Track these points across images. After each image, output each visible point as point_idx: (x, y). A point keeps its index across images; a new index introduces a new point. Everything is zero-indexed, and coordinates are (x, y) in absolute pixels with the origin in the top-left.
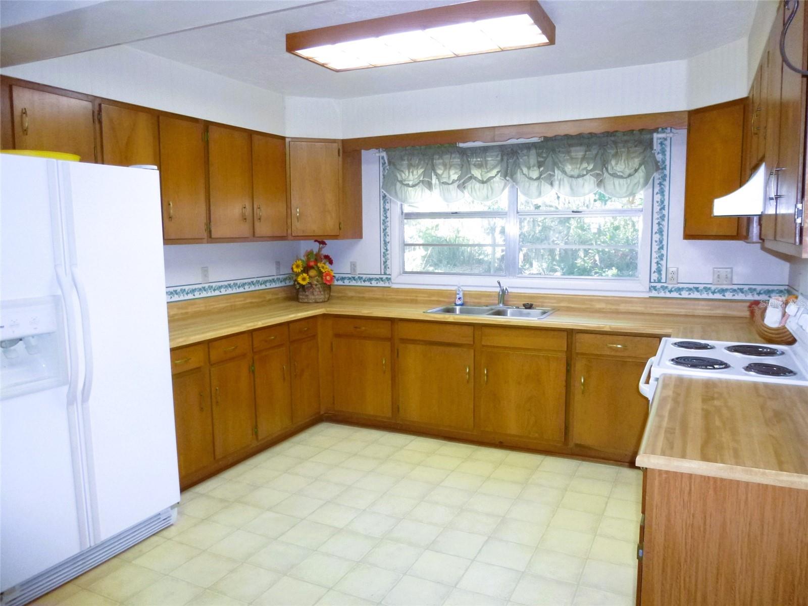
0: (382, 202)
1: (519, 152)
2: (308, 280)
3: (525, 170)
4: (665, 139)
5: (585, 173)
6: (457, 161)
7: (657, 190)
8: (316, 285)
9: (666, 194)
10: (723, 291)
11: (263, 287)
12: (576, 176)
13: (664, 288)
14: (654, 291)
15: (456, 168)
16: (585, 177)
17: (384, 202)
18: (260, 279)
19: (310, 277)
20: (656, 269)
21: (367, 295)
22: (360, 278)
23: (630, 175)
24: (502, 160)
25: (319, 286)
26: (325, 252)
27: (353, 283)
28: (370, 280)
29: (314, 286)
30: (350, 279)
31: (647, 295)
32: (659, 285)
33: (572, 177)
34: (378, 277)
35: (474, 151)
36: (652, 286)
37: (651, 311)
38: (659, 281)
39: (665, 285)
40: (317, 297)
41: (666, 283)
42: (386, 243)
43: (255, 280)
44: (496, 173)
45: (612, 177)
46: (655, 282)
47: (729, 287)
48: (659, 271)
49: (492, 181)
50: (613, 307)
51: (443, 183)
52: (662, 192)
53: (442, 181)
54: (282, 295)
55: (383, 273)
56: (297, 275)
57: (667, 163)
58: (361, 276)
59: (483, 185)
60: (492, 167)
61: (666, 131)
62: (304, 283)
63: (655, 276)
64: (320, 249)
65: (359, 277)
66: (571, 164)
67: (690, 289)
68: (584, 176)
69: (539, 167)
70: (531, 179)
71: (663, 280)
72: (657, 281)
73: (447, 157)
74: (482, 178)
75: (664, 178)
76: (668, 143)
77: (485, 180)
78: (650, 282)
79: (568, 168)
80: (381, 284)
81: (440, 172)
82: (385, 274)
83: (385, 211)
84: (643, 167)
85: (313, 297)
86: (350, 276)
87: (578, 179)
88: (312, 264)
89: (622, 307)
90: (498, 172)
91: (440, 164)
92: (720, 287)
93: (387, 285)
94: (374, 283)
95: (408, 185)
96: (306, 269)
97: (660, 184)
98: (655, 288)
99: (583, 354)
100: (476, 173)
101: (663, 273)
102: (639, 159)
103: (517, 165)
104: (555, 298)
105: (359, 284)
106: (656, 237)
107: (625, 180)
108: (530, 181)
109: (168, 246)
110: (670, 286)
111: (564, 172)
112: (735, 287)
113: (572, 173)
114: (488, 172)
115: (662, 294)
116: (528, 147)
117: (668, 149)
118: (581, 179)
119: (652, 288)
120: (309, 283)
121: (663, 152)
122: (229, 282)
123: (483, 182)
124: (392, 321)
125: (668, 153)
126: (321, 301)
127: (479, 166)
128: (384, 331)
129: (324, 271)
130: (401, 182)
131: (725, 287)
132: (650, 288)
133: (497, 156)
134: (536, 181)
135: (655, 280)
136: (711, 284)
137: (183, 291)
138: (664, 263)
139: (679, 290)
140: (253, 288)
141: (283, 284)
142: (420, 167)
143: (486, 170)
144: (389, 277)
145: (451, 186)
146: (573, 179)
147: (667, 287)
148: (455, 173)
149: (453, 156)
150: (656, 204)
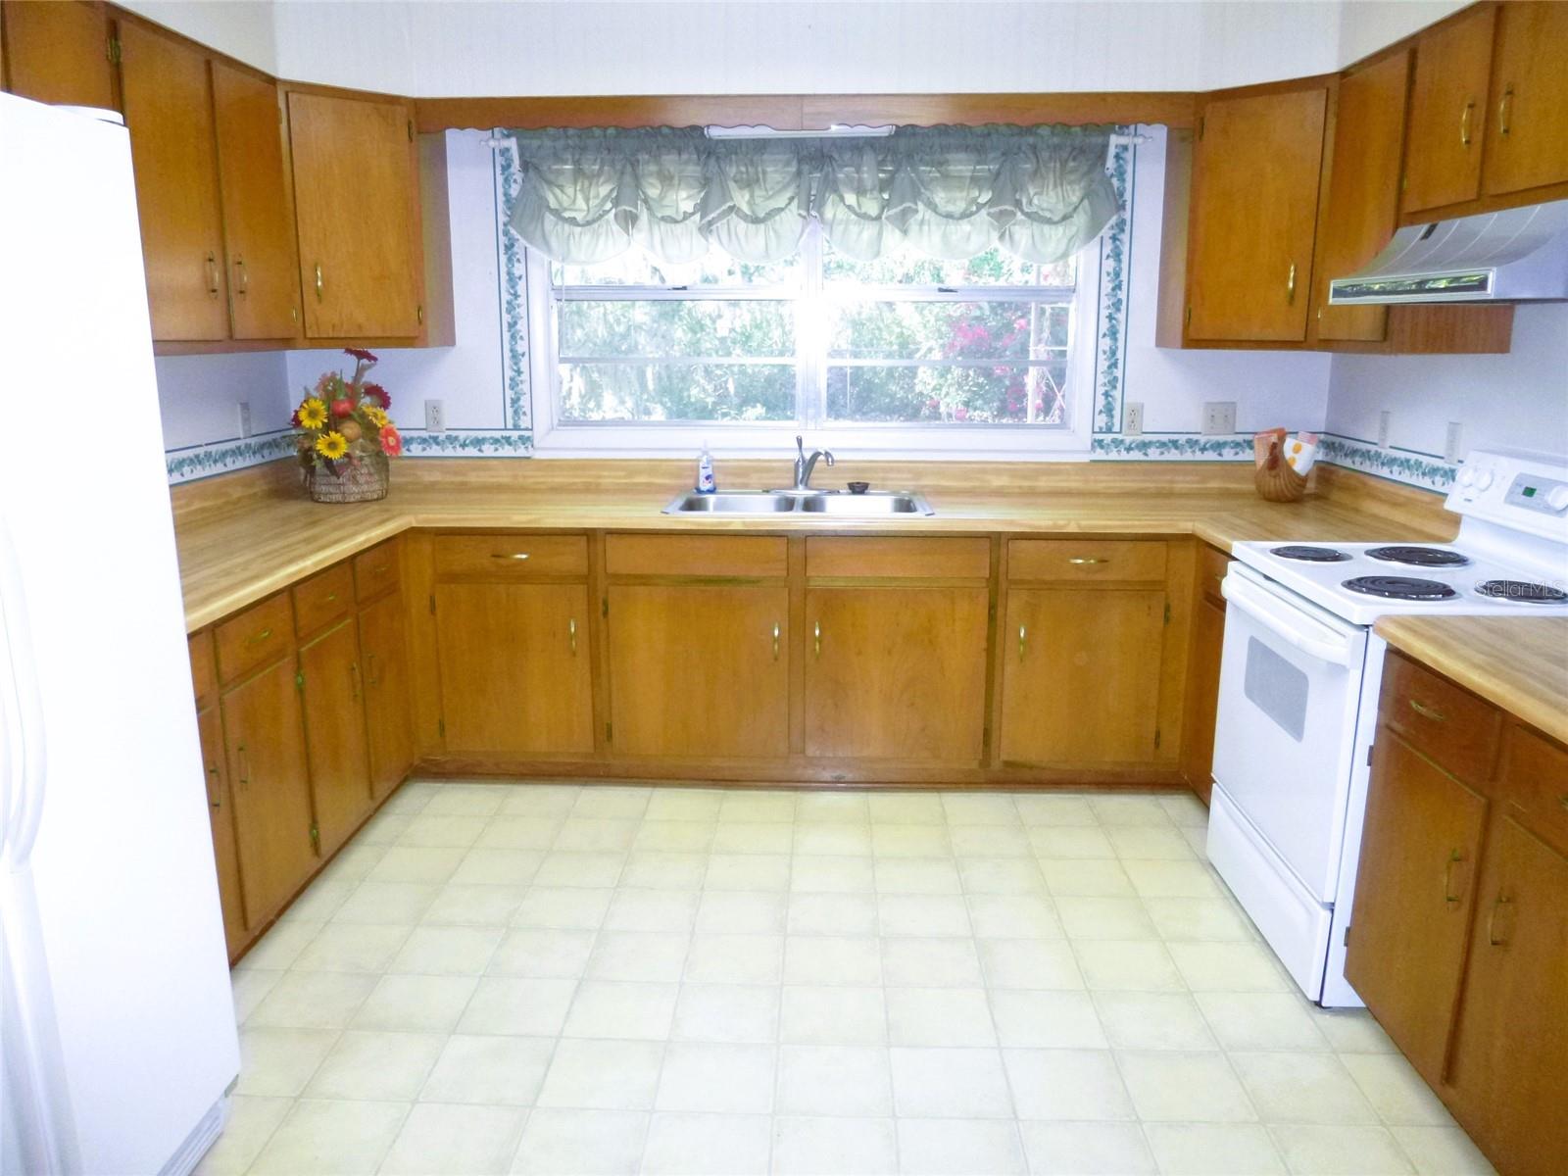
0: (503, 259)
1: (836, 156)
2: (344, 448)
3: (851, 198)
4: (1125, 148)
5: (974, 208)
6: (693, 170)
7: (1107, 249)
8: (361, 459)
9: (1125, 258)
10: (1218, 446)
11: (219, 468)
12: (957, 215)
13: (1117, 443)
14: (1098, 450)
15: (690, 187)
16: (973, 218)
17: (510, 260)
18: (213, 449)
19: (349, 441)
20: (1104, 407)
21: (473, 478)
22: (452, 440)
23: (1065, 218)
24: (799, 173)
25: (367, 461)
26: (371, 377)
27: (434, 451)
28: (478, 442)
29: (355, 462)
30: (424, 441)
31: (1086, 458)
32: (1108, 438)
33: (949, 216)
34: (497, 435)
35: (733, 148)
36: (1095, 441)
37: (1092, 486)
38: (1109, 430)
39: (1120, 437)
40: (365, 488)
41: (1120, 432)
42: (515, 357)
43: (201, 451)
44: (787, 201)
45: (1030, 221)
46: (1101, 432)
47: (1230, 438)
48: (1109, 410)
49: (777, 218)
50: (1026, 483)
51: (663, 219)
52: (1117, 255)
53: (659, 215)
54: (261, 487)
55: (510, 425)
56: (310, 435)
57: (1128, 196)
58: (454, 434)
59: (754, 226)
60: (777, 187)
61: (1126, 131)
62: (335, 455)
63: (1102, 420)
64: (360, 371)
65: (448, 438)
66: (946, 188)
67: (1163, 445)
68: (972, 214)
69: (881, 191)
70: (864, 216)
71: (1116, 428)
72: (1104, 430)
73: (670, 160)
74: (753, 212)
75: (1121, 226)
76: (1129, 155)
77: (762, 215)
78: (1094, 432)
79: (940, 197)
80: (507, 451)
81: (653, 192)
82: (516, 428)
83: (512, 280)
84: (1086, 202)
85: (355, 489)
86: (425, 434)
87: (960, 222)
88: (344, 406)
89: (1043, 483)
90: (791, 199)
91: (651, 174)
92: (1215, 438)
93: (521, 452)
94: (488, 450)
95: (573, 221)
96: (335, 421)
97: (1114, 238)
98: (1100, 443)
99: (1022, 582)
100: (741, 199)
101: (1117, 413)
102: (1082, 184)
103: (831, 186)
104: (910, 471)
105: (449, 452)
106: (1106, 343)
107: (1053, 227)
108: (862, 221)
110: (1128, 440)
111: (932, 206)
112: (1239, 438)
113: (951, 208)
114: (770, 197)
115: (1113, 456)
116: (856, 147)
117: (1129, 169)
118: (966, 220)
119: (1096, 444)
120: (347, 455)
121: (1121, 173)
123: (756, 220)
124: (589, 534)
125: (1129, 177)
126: (376, 497)
127: (749, 183)
128: (571, 559)
129: (379, 425)
130: (557, 213)
131: (1221, 438)
132: (1092, 445)
133: (788, 164)
134: (874, 222)
135: (1101, 428)
136: (1200, 433)
138: (1117, 394)
139: (1144, 446)
140: (200, 472)
142: (602, 180)
143: (764, 193)
144: (527, 434)
145: (679, 227)
146: (951, 220)
147: (1122, 441)
148: (688, 197)
149: (685, 157)
150: (1105, 278)
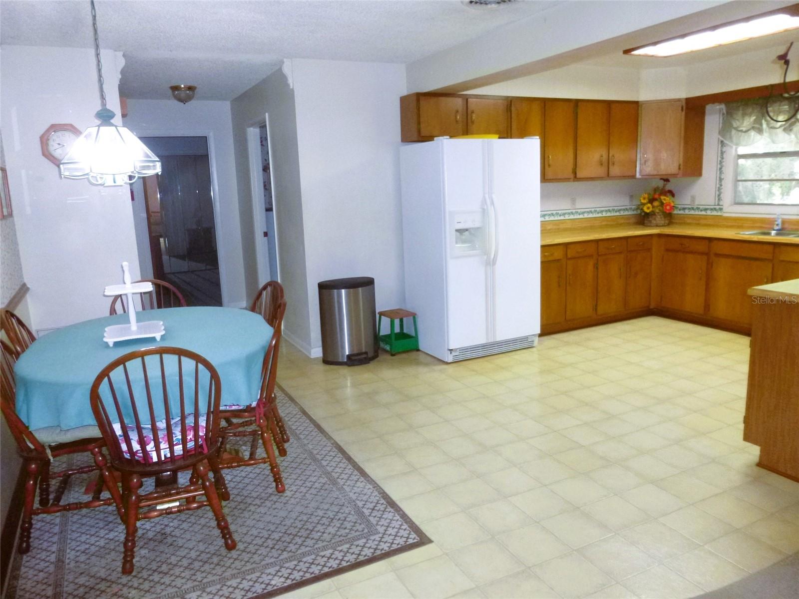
0: (720, 146)
2: (651, 209)
6: (785, 107)
8: (658, 213)
11: (618, 214)
15: (784, 115)
17: (722, 146)
18: (615, 208)
19: (653, 207)
21: (703, 222)
22: (698, 209)
25: (661, 213)
26: (669, 187)
27: (692, 212)
28: (706, 210)
29: (657, 214)
30: (689, 209)
34: (712, 207)
40: (658, 222)
42: (721, 180)
43: (611, 208)
51: (772, 128)
53: (770, 126)
54: (633, 220)
55: (716, 204)
56: (644, 204)
58: (699, 206)
62: (648, 211)
64: (664, 186)
65: (697, 208)
73: (775, 106)
80: (715, 213)
82: (718, 205)
83: (722, 153)
85: (655, 222)
86: (690, 206)
88: (656, 196)
93: (719, 214)
94: (709, 213)
95: (741, 131)
96: (651, 201)
105: (697, 213)
109: (543, 184)
120: (652, 211)
122: (591, 209)
124: (710, 240)
126: (661, 225)
128: (702, 247)
129: (665, 202)
130: (736, 129)
137: (557, 214)
140: (609, 214)
141: (635, 212)
142: (752, 115)
144: (721, 207)
145: (778, 131)
149: (782, 104)
